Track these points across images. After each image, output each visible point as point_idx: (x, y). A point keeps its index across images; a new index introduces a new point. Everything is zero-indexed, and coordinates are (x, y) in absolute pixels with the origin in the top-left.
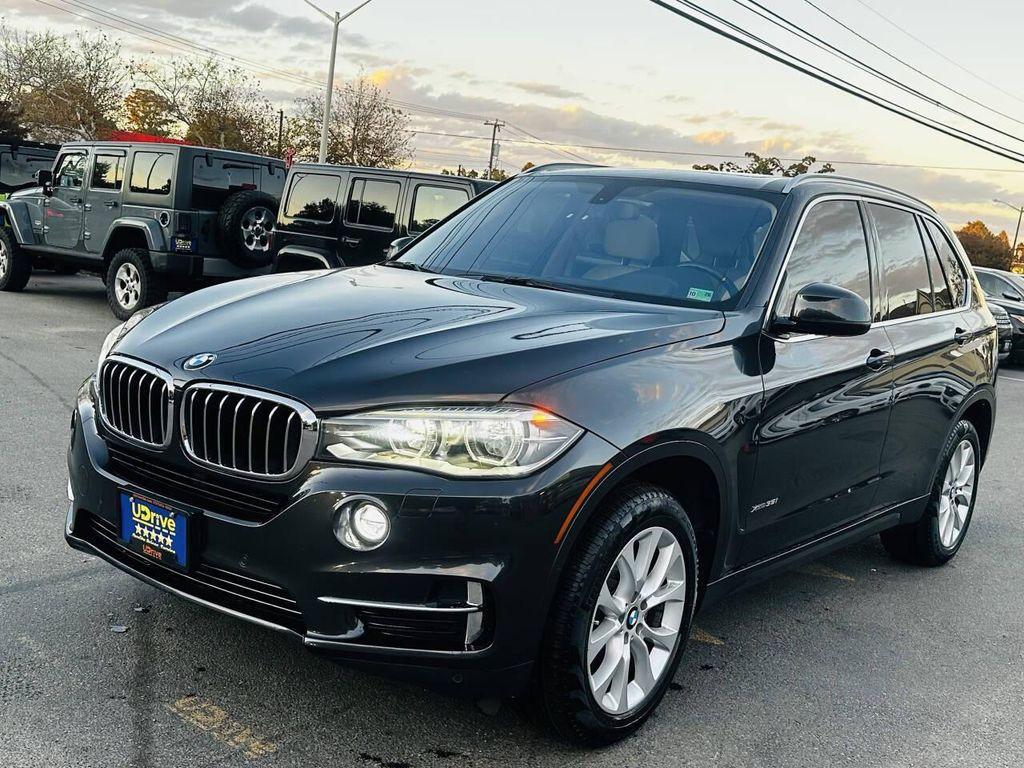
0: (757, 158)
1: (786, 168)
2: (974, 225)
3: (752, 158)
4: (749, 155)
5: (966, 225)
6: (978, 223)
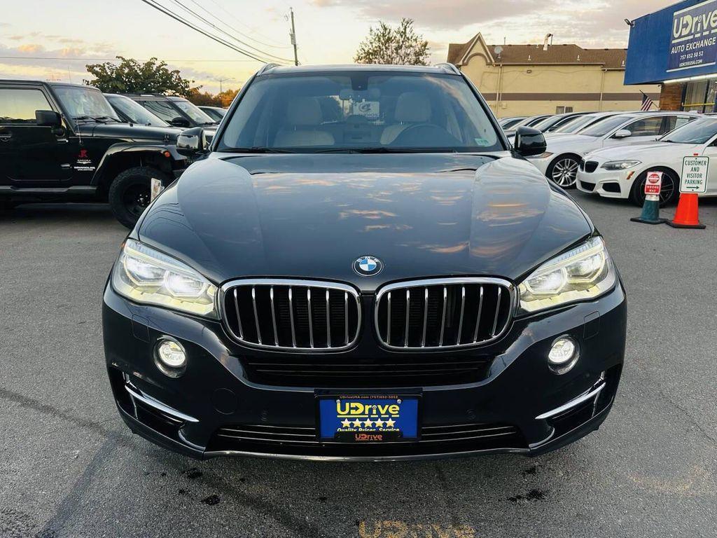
3: (120, 59)
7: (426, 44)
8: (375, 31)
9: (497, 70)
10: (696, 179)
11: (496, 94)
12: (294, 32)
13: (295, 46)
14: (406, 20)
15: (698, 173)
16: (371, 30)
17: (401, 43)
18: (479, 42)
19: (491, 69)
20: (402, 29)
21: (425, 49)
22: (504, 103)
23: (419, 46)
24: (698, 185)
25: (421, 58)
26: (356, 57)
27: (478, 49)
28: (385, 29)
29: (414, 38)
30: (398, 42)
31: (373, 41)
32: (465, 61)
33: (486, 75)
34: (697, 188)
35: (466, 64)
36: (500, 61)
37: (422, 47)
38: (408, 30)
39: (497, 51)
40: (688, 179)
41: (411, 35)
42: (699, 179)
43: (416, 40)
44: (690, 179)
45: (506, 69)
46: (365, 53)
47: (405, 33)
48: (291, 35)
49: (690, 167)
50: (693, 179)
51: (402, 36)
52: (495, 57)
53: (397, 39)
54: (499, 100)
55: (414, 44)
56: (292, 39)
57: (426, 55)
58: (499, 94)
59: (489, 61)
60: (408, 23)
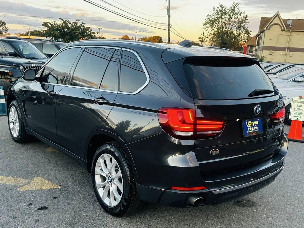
0: (62, 20)
1: (72, 23)
2: (125, 36)
3: (61, 20)
4: (60, 19)
5: (123, 36)
6: (126, 35)
7: (247, 16)
8: (216, 8)
9: (288, 33)
10: (300, 112)
11: (286, 47)
12: (169, 8)
13: (169, 16)
14: (235, 3)
15: (300, 108)
16: (214, 8)
17: (231, 16)
18: (277, 17)
19: (284, 33)
20: (232, 8)
21: (245, 20)
22: (291, 53)
23: (242, 18)
24: (301, 116)
25: (242, 25)
26: (204, 22)
27: (277, 21)
28: (223, 8)
29: (240, 13)
30: (230, 15)
31: (215, 14)
32: (268, 28)
33: (281, 36)
34: (300, 117)
35: (269, 30)
36: (290, 28)
37: (244, 18)
38: (236, 9)
39: (289, 23)
40: (295, 111)
41: (238, 11)
42: (302, 112)
43: (240, 14)
44: (296, 111)
45: (293, 33)
46: (210, 20)
47: (234, 10)
48: (167, 10)
49: (296, 104)
50: (298, 112)
51: (232, 12)
52: (287, 26)
53: (230, 13)
54: (288, 51)
55: (239, 16)
56: (167, 12)
57: (246, 23)
58: (288, 48)
59: (283, 28)
60: (236, 5)
